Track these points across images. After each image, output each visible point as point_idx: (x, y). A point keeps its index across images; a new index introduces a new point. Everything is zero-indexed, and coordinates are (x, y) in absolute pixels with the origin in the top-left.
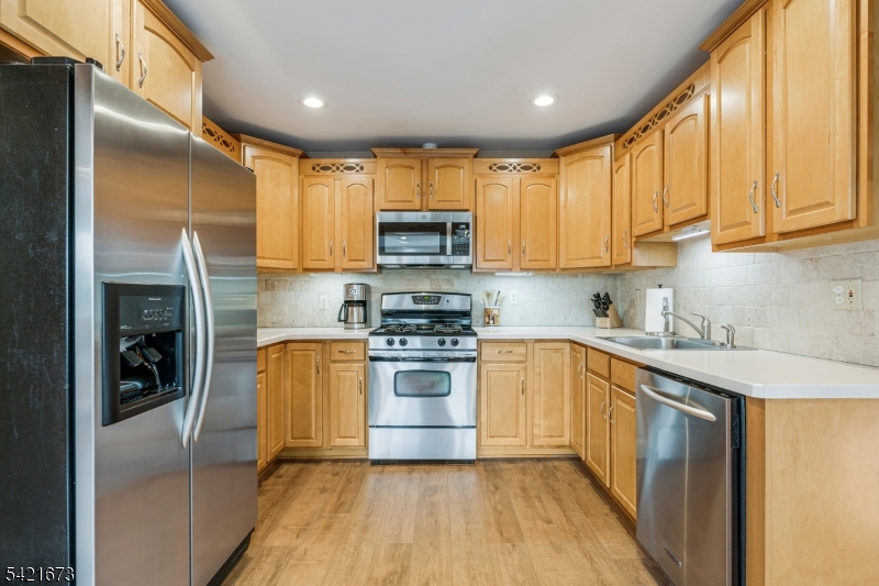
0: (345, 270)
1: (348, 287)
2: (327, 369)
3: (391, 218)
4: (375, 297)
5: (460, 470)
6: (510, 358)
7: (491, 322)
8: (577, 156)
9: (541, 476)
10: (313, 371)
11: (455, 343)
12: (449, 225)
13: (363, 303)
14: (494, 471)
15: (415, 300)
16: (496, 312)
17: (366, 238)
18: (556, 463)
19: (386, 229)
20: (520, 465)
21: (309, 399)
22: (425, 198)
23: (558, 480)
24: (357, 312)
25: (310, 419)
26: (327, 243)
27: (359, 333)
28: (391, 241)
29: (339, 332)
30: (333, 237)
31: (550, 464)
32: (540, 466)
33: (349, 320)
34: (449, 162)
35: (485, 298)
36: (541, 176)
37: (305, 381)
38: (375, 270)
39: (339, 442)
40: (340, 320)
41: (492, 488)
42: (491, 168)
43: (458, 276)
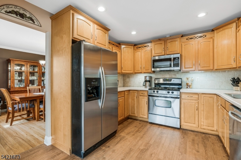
0: (145, 73)
1: (145, 77)
2: (138, 97)
4: (153, 80)
5: (174, 130)
6: (192, 98)
7: (188, 87)
8: (221, 29)
9: (202, 138)
10: (136, 98)
11: (173, 93)
12: (172, 59)
13: (149, 81)
14: (185, 133)
15: (164, 80)
16: (190, 84)
17: (150, 64)
18: (211, 136)
20: (196, 133)
21: (135, 104)
22: (166, 52)
23: (209, 141)
24: (148, 83)
25: (135, 109)
26: (140, 66)
27: (147, 89)
28: (156, 64)
29: (143, 88)
30: (141, 64)
31: (208, 135)
32: (204, 135)
33: (146, 85)
34: (173, 40)
35: (186, 80)
36: (207, 39)
37: (133, 100)
38: (152, 72)
39: (141, 116)
40: (143, 86)
41: (182, 137)
42: (187, 39)
43: (178, 73)
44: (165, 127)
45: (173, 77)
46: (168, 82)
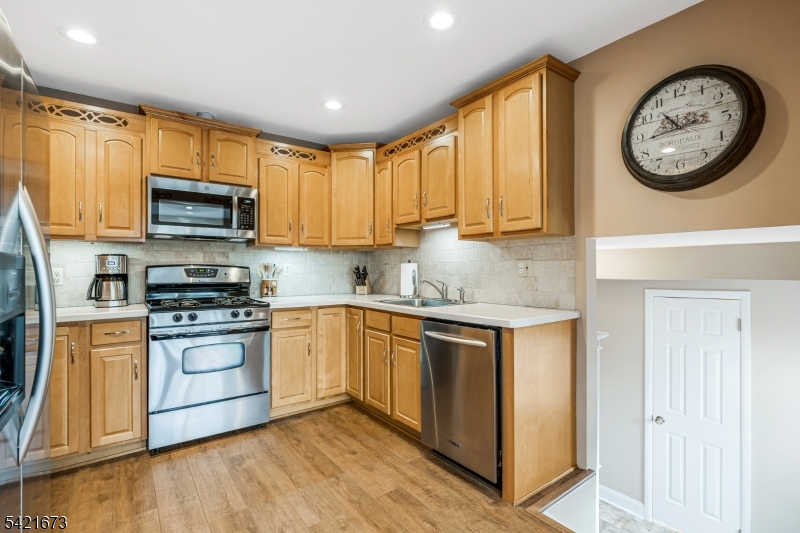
1: (102, 258)
2: (86, 356)
3: (165, 184)
4: (136, 270)
6: (298, 324)
7: (270, 293)
8: (346, 154)
9: (330, 421)
12: (235, 199)
13: (123, 277)
14: (288, 428)
15: (189, 273)
16: (274, 284)
17: (133, 204)
18: (336, 409)
19: (159, 195)
20: (308, 417)
21: (60, 397)
22: (205, 169)
23: (344, 421)
24: (114, 288)
26: (74, 204)
27: (114, 311)
28: (165, 209)
29: (88, 311)
30: (82, 199)
31: (332, 411)
32: (325, 415)
33: (104, 297)
34: (233, 137)
35: (263, 272)
36: (316, 165)
38: (144, 240)
39: (105, 440)
42: (272, 150)
43: (234, 249)
44: (225, 440)
45: (219, 260)
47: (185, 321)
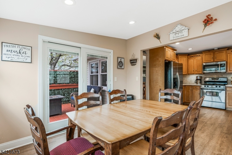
0: (196, 74)
1: (197, 77)
2: (192, 90)
4: (203, 79)
10: (190, 90)
11: (220, 87)
13: (200, 80)
15: (212, 79)
17: (201, 68)
19: (205, 66)
21: (189, 95)
22: (214, 59)
24: (199, 81)
25: (189, 98)
26: (193, 69)
27: (199, 84)
30: (194, 68)
33: (197, 83)
34: (220, 52)
37: (189, 92)
38: (203, 74)
40: (195, 83)
45: (220, 76)
46: (215, 80)
47: (206, 87)
